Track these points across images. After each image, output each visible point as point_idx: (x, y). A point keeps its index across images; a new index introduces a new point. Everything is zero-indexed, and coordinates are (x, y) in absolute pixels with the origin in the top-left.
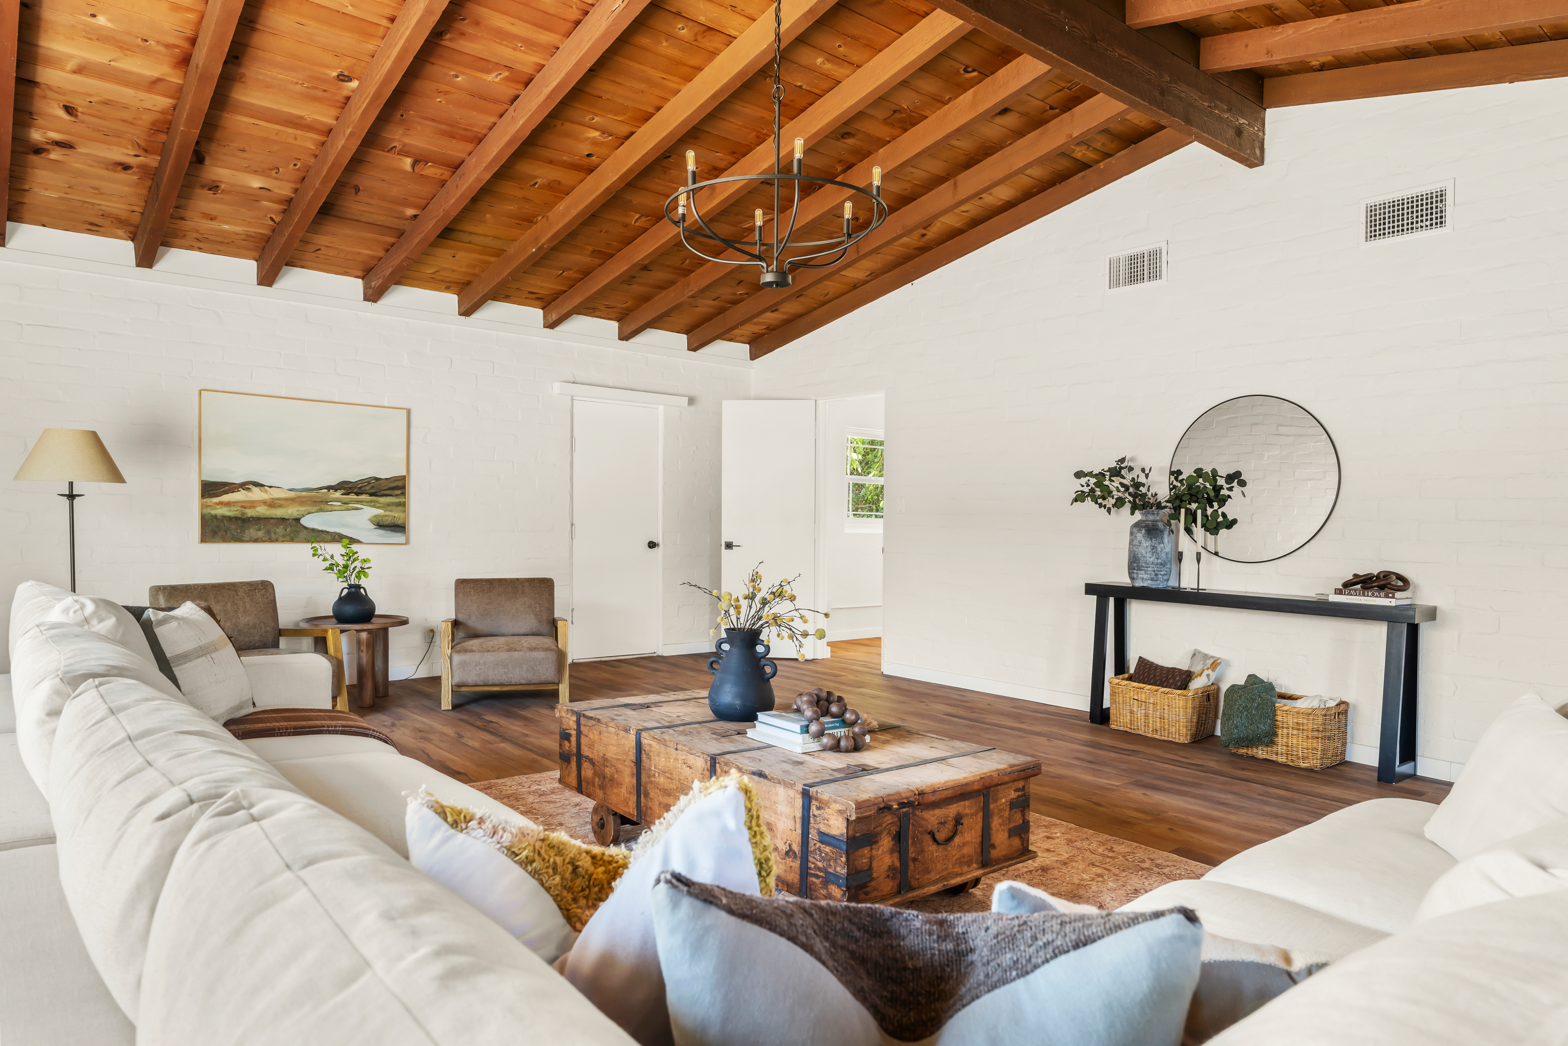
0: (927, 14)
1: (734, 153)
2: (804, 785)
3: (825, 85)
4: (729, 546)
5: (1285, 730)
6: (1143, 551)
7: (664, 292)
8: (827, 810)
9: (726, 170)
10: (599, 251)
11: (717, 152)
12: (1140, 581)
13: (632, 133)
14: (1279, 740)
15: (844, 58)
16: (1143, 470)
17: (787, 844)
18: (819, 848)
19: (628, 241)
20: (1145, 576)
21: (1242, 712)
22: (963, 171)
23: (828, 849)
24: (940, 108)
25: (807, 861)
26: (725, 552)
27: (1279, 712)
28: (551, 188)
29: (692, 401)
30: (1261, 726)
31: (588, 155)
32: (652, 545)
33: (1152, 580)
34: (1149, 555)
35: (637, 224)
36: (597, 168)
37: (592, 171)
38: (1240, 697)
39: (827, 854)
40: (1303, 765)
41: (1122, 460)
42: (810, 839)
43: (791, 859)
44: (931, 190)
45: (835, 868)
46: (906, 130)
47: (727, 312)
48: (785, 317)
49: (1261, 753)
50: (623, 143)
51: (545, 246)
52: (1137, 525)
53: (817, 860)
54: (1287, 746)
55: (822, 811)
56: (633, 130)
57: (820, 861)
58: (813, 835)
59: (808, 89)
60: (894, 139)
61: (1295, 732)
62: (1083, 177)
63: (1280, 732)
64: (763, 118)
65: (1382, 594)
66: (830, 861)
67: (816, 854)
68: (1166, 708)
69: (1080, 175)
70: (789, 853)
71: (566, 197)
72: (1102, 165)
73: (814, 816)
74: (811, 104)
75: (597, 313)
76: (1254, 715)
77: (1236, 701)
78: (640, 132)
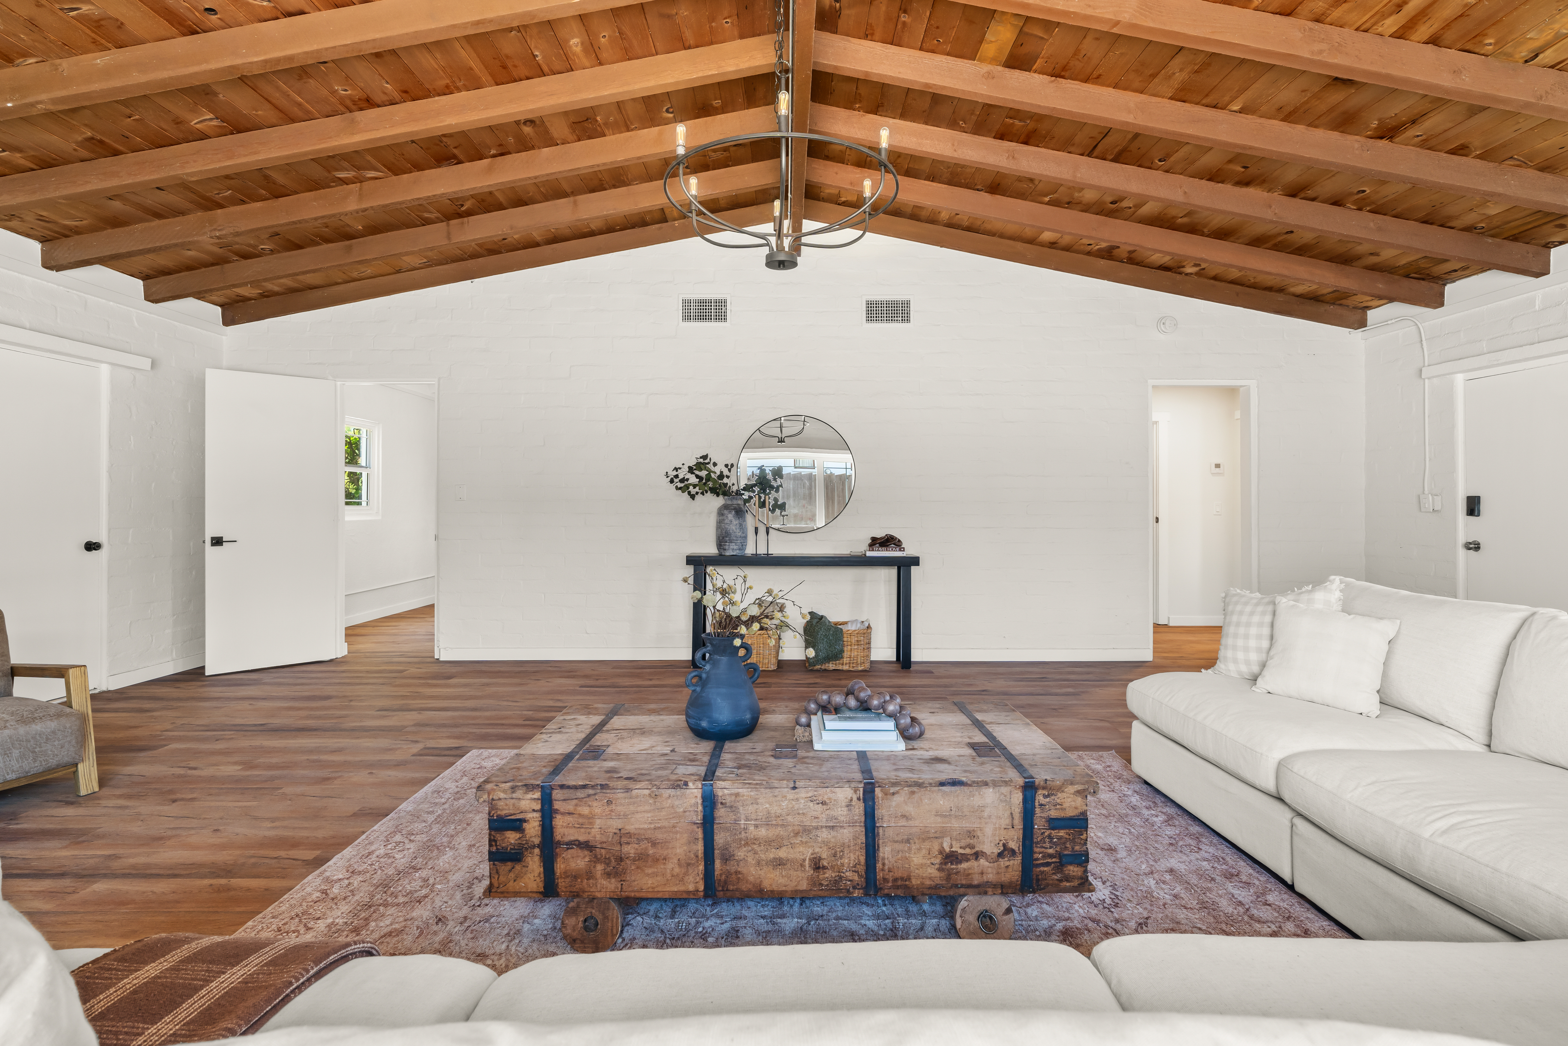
0: (689, 48)
1: (406, 92)
2: (1025, 778)
3: (557, 66)
4: (217, 542)
5: (849, 647)
6: (734, 528)
7: (156, 222)
8: (1059, 795)
9: (379, 106)
10: (101, 142)
11: (387, 83)
12: (731, 551)
13: (302, 13)
14: (846, 654)
15: (597, 50)
16: (726, 466)
17: (1001, 844)
18: (1050, 837)
19: (161, 142)
20: (735, 547)
21: (823, 639)
22: (585, 193)
23: (1062, 833)
24: (621, 132)
25: (1032, 852)
26: (211, 552)
27: (845, 635)
28: (99, 27)
29: (153, 365)
30: (837, 647)
31: (210, 10)
32: (91, 547)
33: (740, 549)
34: (738, 531)
35: (198, 126)
36: (205, 32)
37: (194, 32)
38: (820, 628)
39: (1060, 838)
40: (860, 669)
41: (705, 457)
42: (1035, 830)
43: (1006, 859)
44: (547, 200)
45: (1073, 849)
46: (579, 140)
47: (227, 266)
48: (296, 285)
49: (831, 666)
50: (277, 18)
51: (39, 106)
52: (725, 507)
53: (1047, 848)
54: (850, 658)
55: (1053, 797)
56: (307, 10)
57: (1051, 847)
58: (1039, 824)
59: (541, 62)
60: (563, 144)
61: (856, 647)
62: (660, 228)
63: (845, 649)
64: (471, 69)
65: (898, 549)
66: (1065, 843)
67: (1045, 843)
68: (762, 646)
69: (657, 226)
70: (1006, 852)
71: (114, 50)
72: (676, 223)
73: (1041, 805)
74: (528, 78)
75: (14, 223)
76: (831, 640)
77: (818, 632)
78: (314, 17)
